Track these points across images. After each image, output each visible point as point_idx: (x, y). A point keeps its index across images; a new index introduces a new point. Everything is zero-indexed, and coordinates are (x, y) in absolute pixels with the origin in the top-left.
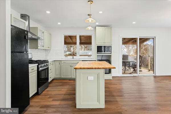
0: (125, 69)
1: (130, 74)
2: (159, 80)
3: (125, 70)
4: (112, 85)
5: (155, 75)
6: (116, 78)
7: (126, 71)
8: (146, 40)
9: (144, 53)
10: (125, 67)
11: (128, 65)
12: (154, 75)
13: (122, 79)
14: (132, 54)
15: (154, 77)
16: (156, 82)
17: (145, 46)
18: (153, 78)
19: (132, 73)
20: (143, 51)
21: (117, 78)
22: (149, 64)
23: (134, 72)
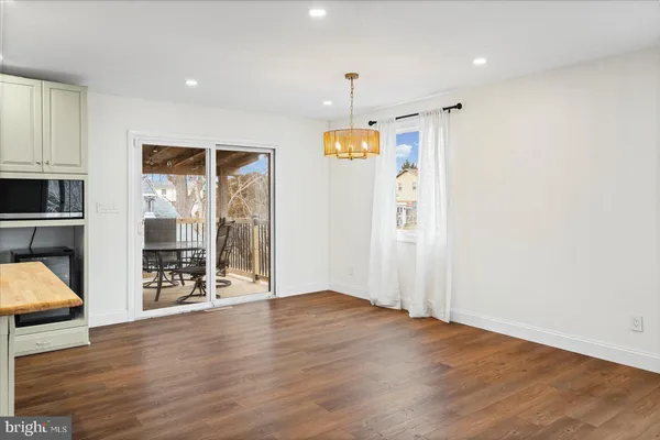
0: (160, 282)
1: (181, 302)
2: (285, 317)
3: (159, 288)
4: (86, 373)
5: (273, 297)
6: (109, 336)
7: (162, 291)
8: (245, 158)
9: (241, 209)
10: (161, 272)
11: (172, 263)
12: (270, 295)
13: (142, 336)
14: (197, 213)
15: (271, 305)
16: (276, 323)
17: (244, 179)
18: (266, 312)
19: (191, 295)
20: (239, 200)
21: (118, 333)
22: (257, 252)
23: (197, 291)
